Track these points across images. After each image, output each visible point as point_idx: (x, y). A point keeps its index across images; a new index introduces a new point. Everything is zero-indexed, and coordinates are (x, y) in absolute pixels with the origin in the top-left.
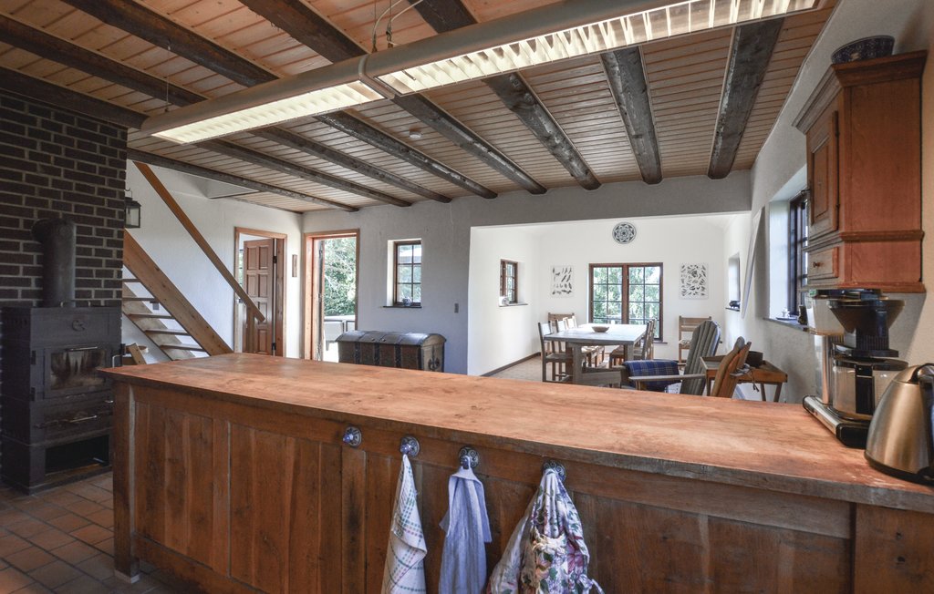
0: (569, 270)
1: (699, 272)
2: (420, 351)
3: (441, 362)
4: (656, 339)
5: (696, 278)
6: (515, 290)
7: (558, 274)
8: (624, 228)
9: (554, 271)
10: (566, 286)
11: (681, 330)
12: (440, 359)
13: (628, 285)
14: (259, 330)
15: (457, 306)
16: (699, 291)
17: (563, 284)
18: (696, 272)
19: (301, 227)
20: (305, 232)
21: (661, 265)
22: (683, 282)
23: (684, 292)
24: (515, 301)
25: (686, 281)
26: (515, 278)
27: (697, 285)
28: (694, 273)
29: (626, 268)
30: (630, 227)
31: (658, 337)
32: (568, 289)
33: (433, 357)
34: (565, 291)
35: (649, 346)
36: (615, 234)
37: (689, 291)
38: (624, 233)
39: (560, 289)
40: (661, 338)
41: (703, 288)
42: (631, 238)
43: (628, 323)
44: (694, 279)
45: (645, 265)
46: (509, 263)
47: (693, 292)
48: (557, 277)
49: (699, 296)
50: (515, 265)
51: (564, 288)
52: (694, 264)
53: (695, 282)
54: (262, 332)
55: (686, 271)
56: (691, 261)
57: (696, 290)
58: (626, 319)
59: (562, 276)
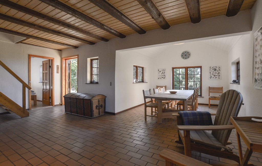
0: (164, 70)
1: (217, 69)
2: (91, 102)
3: (103, 106)
4: (199, 95)
5: (216, 72)
6: (143, 77)
7: (160, 72)
8: (186, 53)
9: (159, 70)
10: (163, 76)
11: (210, 92)
12: (103, 104)
13: (188, 75)
14: (46, 92)
15: (111, 83)
16: (217, 77)
17: (162, 75)
18: (216, 69)
19: (61, 55)
20: (62, 57)
21: (201, 67)
22: (210, 73)
23: (211, 77)
24: (143, 81)
25: (212, 73)
26: (143, 73)
27: (216, 74)
28: (215, 70)
29: (186, 68)
30: (188, 53)
31: (200, 95)
32: (164, 77)
33: (99, 104)
34: (163, 78)
35: (196, 99)
36: (182, 56)
37: (213, 77)
38: (186, 55)
39: (161, 77)
40: (201, 95)
41: (219, 76)
42: (188, 57)
43: (187, 89)
44: (215, 72)
45: (194, 67)
46: (139, 67)
47: (215, 77)
48: (160, 73)
49: (217, 78)
50: (143, 68)
51: (162, 77)
52: (215, 66)
53: (216, 73)
54: (47, 93)
55: (212, 69)
56: (214, 65)
57: (216, 76)
58: (186, 88)
59: (162, 72)
